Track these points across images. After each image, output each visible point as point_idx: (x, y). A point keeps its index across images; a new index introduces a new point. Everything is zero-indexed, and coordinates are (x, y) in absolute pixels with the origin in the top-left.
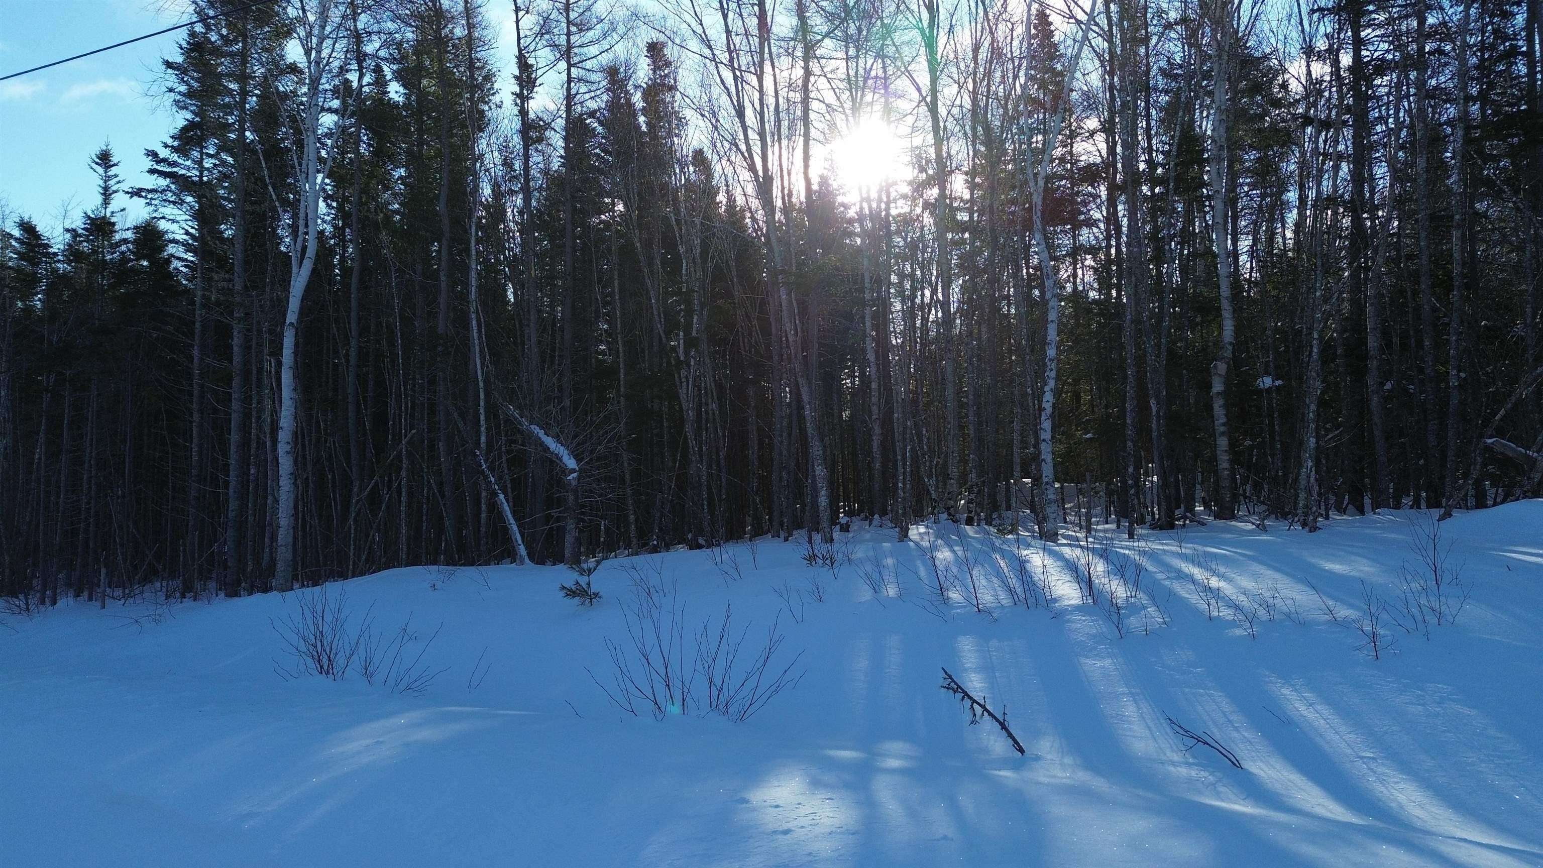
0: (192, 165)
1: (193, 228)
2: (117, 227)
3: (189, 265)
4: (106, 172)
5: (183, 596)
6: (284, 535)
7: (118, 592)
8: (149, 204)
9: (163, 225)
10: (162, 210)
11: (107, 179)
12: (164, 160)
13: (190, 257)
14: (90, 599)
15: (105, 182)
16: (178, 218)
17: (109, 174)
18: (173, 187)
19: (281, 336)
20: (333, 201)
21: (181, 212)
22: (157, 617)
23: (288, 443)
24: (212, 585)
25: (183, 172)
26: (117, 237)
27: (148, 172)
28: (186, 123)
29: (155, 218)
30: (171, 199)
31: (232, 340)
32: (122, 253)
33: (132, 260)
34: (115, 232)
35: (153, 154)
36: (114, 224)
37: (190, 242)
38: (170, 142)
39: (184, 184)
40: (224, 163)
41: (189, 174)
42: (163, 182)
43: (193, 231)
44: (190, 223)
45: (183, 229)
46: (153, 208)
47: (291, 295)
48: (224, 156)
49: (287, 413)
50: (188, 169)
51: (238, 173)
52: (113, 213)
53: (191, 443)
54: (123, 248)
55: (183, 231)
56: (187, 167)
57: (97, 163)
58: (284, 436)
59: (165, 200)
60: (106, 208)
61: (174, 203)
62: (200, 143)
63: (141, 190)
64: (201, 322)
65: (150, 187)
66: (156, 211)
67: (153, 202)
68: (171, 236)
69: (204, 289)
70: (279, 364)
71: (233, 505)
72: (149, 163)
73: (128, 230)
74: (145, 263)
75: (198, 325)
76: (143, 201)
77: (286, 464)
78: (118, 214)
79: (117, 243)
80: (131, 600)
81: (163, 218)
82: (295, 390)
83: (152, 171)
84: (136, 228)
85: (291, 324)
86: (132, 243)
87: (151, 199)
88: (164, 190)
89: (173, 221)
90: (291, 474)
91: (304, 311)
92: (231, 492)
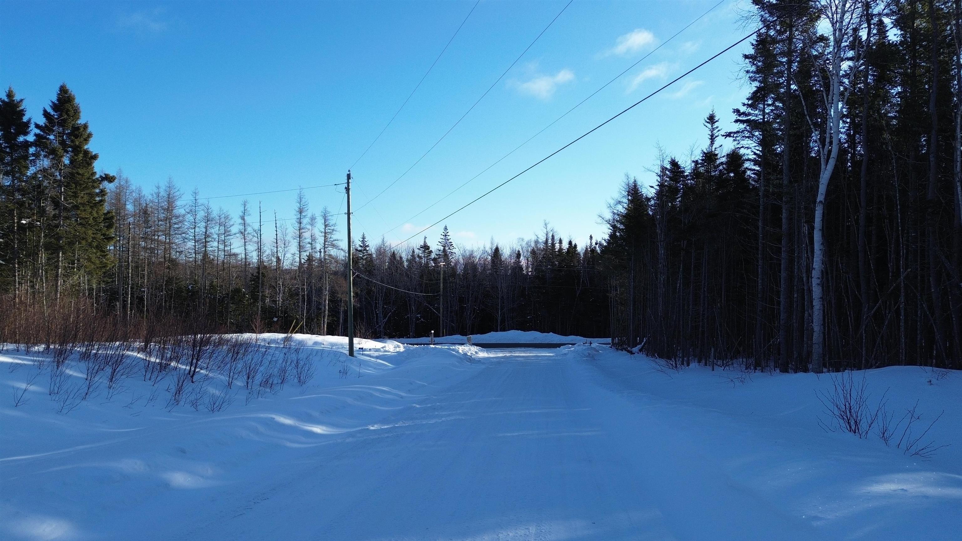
0: (759, 113)
1: (758, 150)
2: (719, 156)
3: (757, 173)
4: (712, 126)
5: (755, 369)
6: (817, 337)
7: (720, 362)
8: (734, 140)
9: (742, 151)
10: (742, 142)
11: (712, 130)
12: (744, 114)
13: (757, 168)
14: (706, 364)
15: (712, 132)
16: (751, 146)
17: (714, 127)
18: (748, 128)
19: (813, 211)
20: (848, 118)
21: (752, 142)
22: (743, 380)
23: (819, 278)
24: (772, 364)
25: (754, 118)
26: (718, 162)
27: (734, 122)
28: (756, 89)
29: (738, 148)
30: (747, 135)
31: (782, 215)
32: (720, 170)
33: (725, 174)
34: (718, 159)
35: (737, 111)
36: (717, 155)
37: (757, 159)
38: (746, 102)
39: (753, 125)
40: (777, 108)
41: (757, 118)
42: (742, 126)
43: (758, 152)
44: (757, 148)
45: (753, 152)
46: (737, 142)
47: (820, 183)
48: (777, 104)
49: (818, 259)
50: (757, 116)
51: (786, 112)
52: (716, 148)
53: (758, 278)
54: (721, 168)
55: (753, 153)
56: (756, 115)
57: (708, 122)
58: (816, 274)
59: (743, 137)
60: (712, 146)
61: (748, 137)
62: (763, 99)
63: (730, 133)
64: (763, 205)
65: (735, 130)
66: (739, 143)
67: (737, 139)
68: (746, 157)
69: (765, 186)
70: (812, 228)
71: (783, 316)
72: (735, 117)
73: (724, 157)
74: (732, 175)
75: (761, 208)
76: (732, 139)
77: (817, 291)
78: (718, 149)
79: (718, 165)
80: (727, 368)
81: (743, 147)
82: (822, 244)
83: (737, 121)
84: (728, 155)
85: (821, 202)
86: (725, 164)
87: (736, 137)
88: (743, 131)
89: (748, 148)
90: (821, 298)
91: (828, 193)
92: (782, 308)
